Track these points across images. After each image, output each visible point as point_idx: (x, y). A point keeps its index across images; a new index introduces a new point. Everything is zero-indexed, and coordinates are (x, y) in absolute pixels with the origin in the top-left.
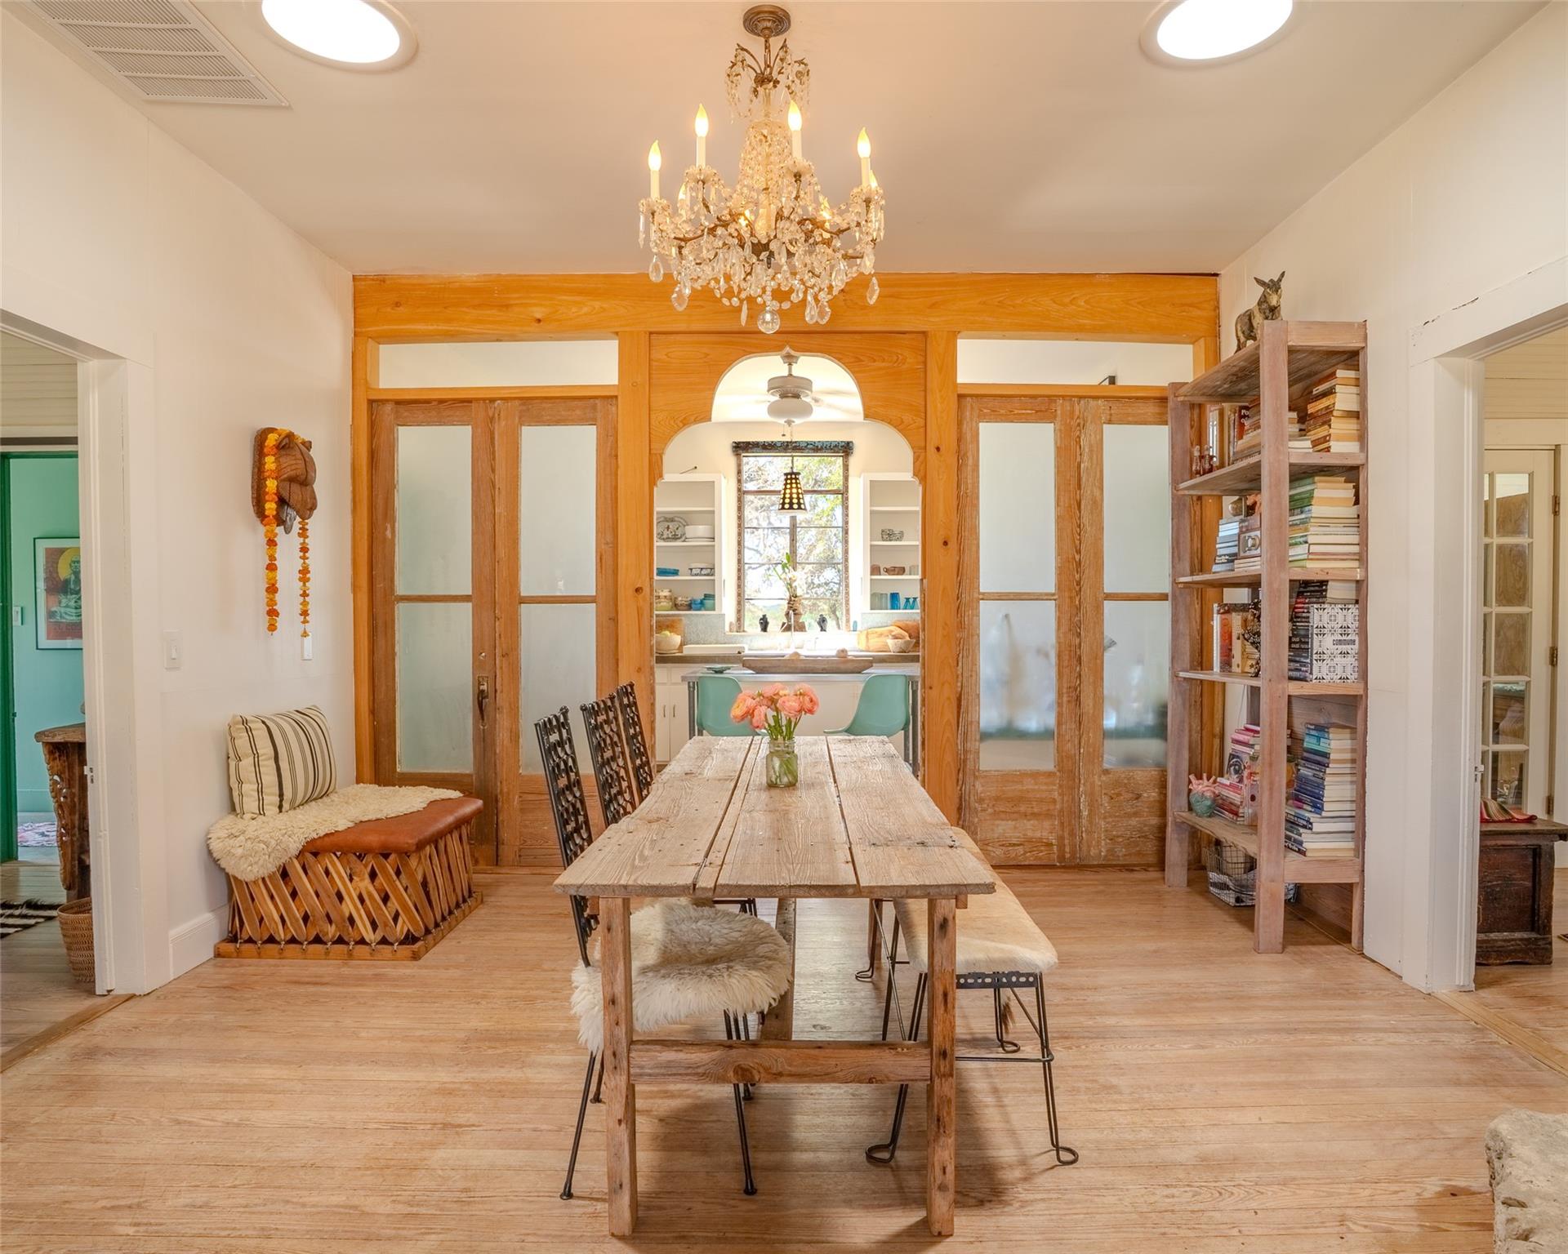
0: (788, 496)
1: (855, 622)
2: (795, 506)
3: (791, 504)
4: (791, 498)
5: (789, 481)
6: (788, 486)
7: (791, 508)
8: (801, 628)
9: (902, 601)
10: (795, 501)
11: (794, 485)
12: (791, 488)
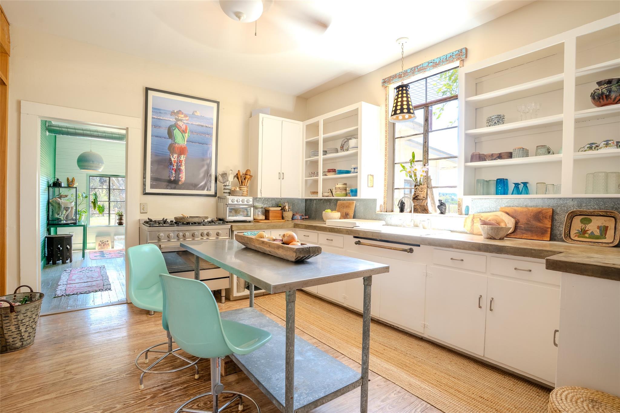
0: (399, 104)
1: (468, 207)
2: (405, 111)
3: (402, 110)
4: (402, 105)
5: (400, 92)
6: (400, 96)
7: (402, 112)
8: (425, 210)
9: (511, 187)
10: (405, 107)
11: (405, 95)
12: (402, 97)
